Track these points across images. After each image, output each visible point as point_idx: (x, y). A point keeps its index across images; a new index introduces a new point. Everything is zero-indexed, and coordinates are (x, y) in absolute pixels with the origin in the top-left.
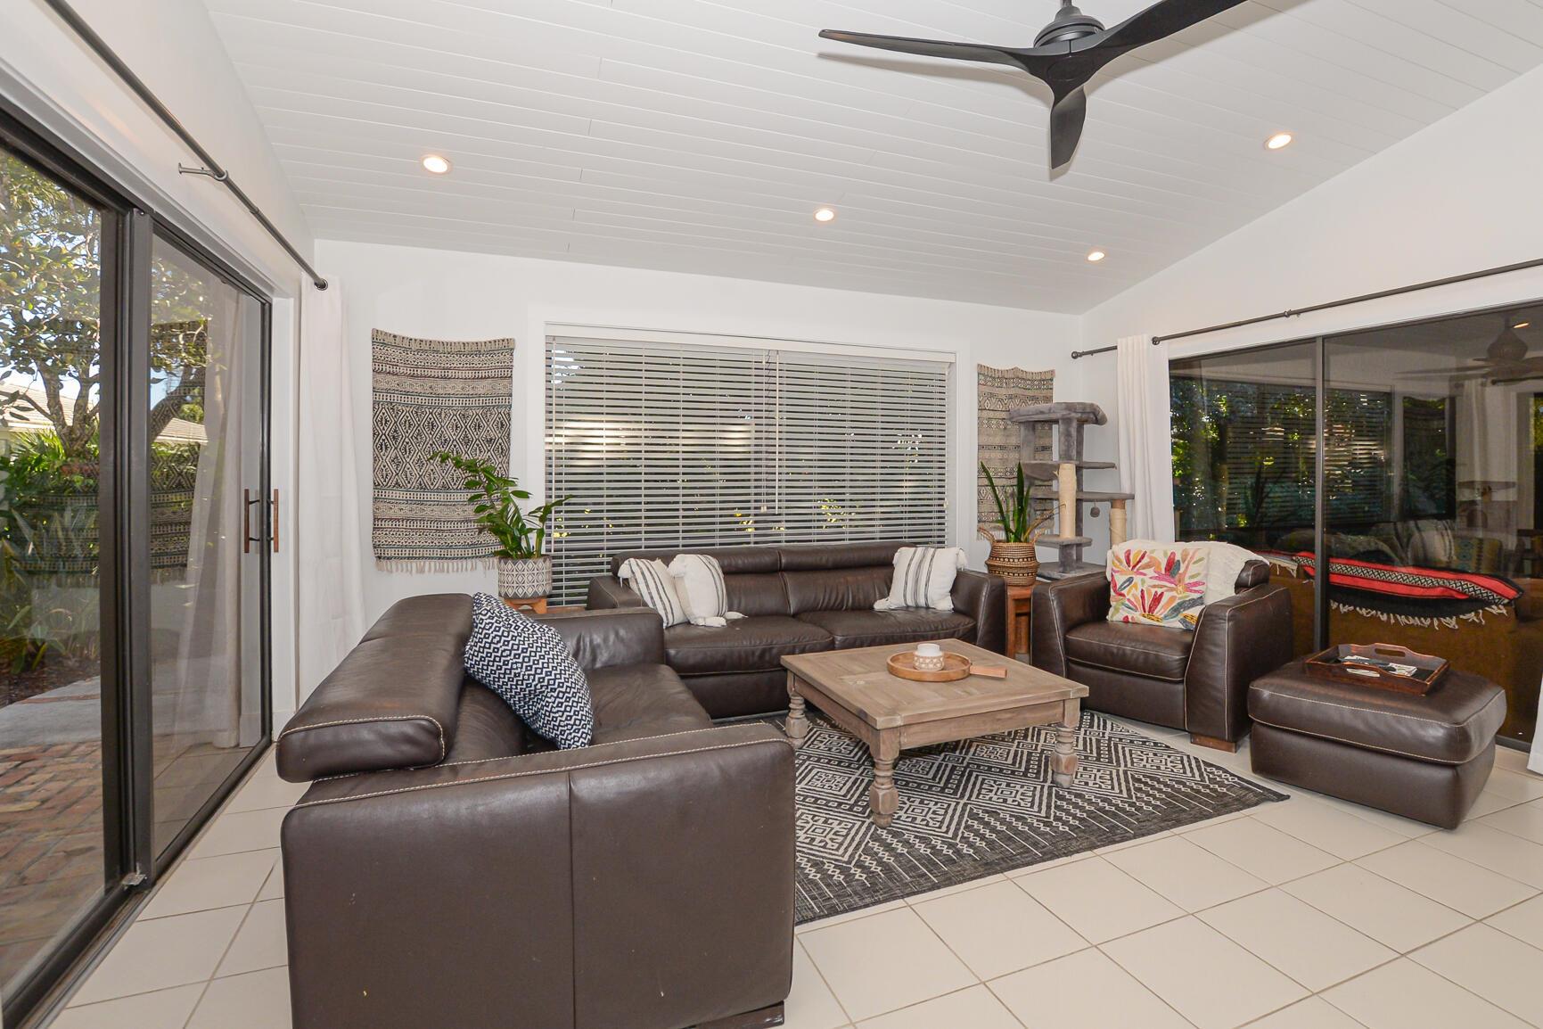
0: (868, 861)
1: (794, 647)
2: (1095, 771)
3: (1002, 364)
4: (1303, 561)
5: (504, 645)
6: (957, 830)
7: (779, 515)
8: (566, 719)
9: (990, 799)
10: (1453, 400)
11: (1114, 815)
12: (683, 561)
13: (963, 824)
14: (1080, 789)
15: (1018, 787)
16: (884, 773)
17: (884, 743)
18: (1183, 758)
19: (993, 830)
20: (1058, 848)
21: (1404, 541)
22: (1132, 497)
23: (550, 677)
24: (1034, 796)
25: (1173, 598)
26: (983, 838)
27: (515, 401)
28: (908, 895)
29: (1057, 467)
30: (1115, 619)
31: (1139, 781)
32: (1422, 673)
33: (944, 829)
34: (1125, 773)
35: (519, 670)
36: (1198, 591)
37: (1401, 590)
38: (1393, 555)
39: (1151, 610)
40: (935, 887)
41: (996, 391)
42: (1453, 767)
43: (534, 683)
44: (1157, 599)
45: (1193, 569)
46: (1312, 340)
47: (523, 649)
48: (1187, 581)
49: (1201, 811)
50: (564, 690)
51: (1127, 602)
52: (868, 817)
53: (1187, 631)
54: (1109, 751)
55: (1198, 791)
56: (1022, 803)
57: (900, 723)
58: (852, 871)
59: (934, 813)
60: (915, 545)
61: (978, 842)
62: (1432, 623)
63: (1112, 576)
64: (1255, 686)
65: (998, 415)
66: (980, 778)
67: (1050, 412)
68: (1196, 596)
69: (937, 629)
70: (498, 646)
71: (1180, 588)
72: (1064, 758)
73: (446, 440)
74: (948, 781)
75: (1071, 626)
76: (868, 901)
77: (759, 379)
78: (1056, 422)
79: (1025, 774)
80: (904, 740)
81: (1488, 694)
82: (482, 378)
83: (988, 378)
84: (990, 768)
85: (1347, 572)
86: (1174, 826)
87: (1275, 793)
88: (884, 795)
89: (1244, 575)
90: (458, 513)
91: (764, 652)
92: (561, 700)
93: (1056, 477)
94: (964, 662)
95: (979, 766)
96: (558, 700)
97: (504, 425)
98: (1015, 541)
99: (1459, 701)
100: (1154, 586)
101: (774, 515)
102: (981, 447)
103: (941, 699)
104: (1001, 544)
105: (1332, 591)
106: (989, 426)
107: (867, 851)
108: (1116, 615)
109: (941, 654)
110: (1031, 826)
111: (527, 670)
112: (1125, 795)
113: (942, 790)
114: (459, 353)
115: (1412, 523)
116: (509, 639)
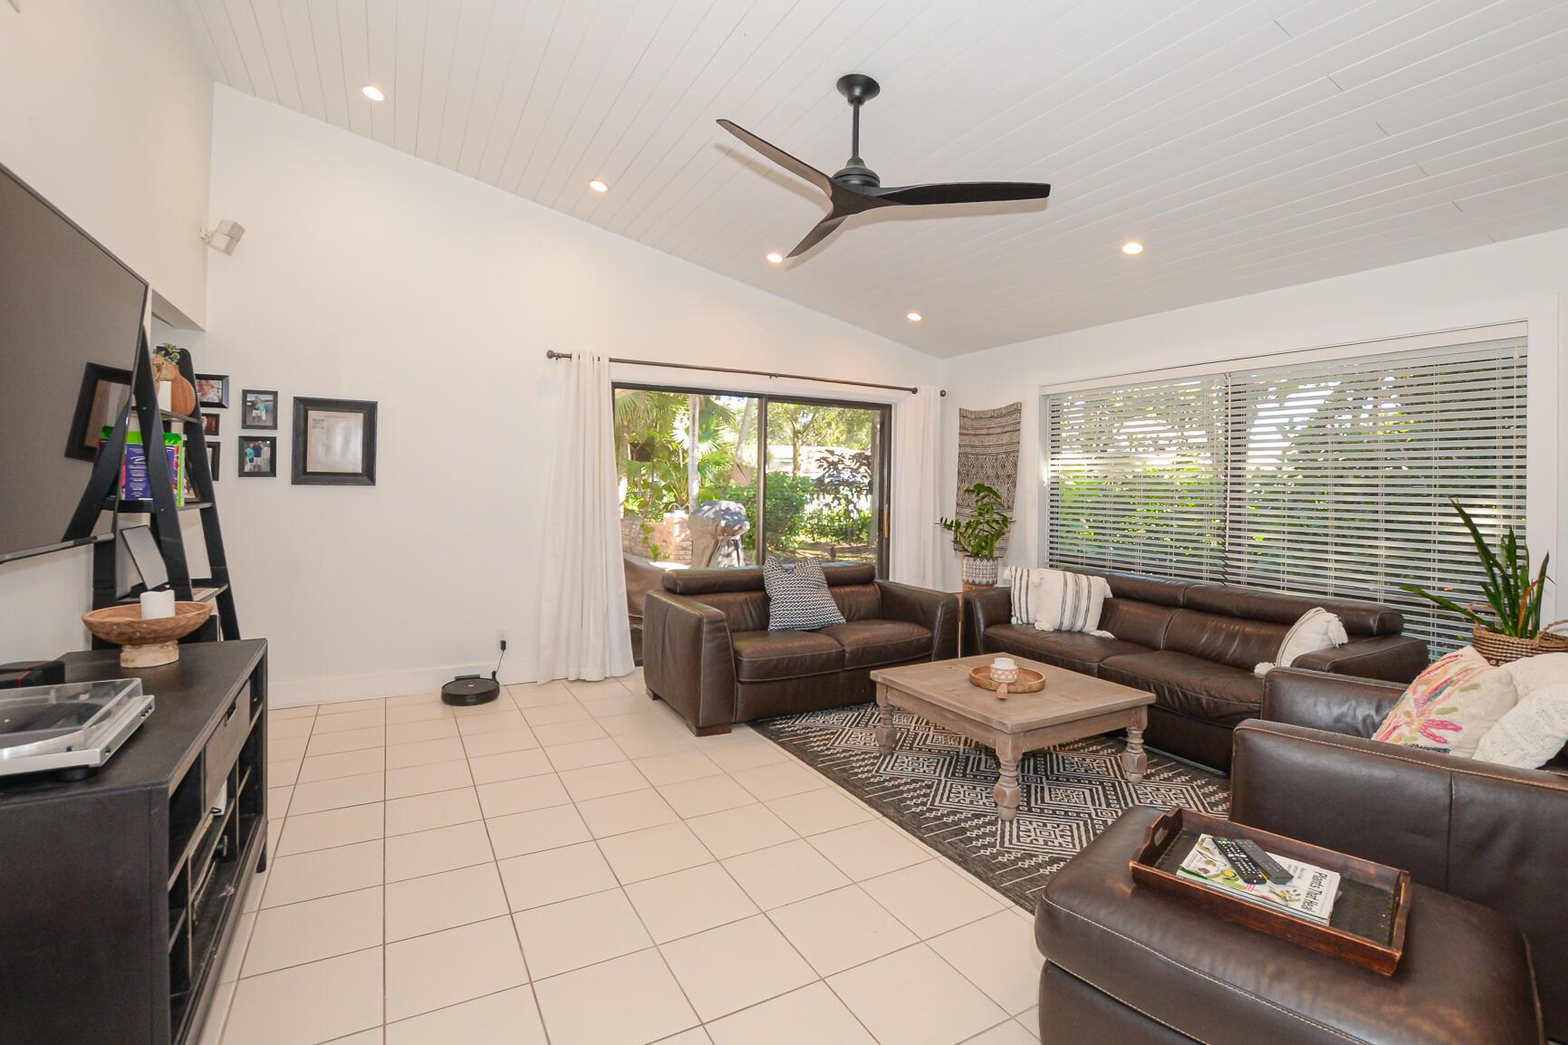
36: (1435, 737)
68: (1425, 742)
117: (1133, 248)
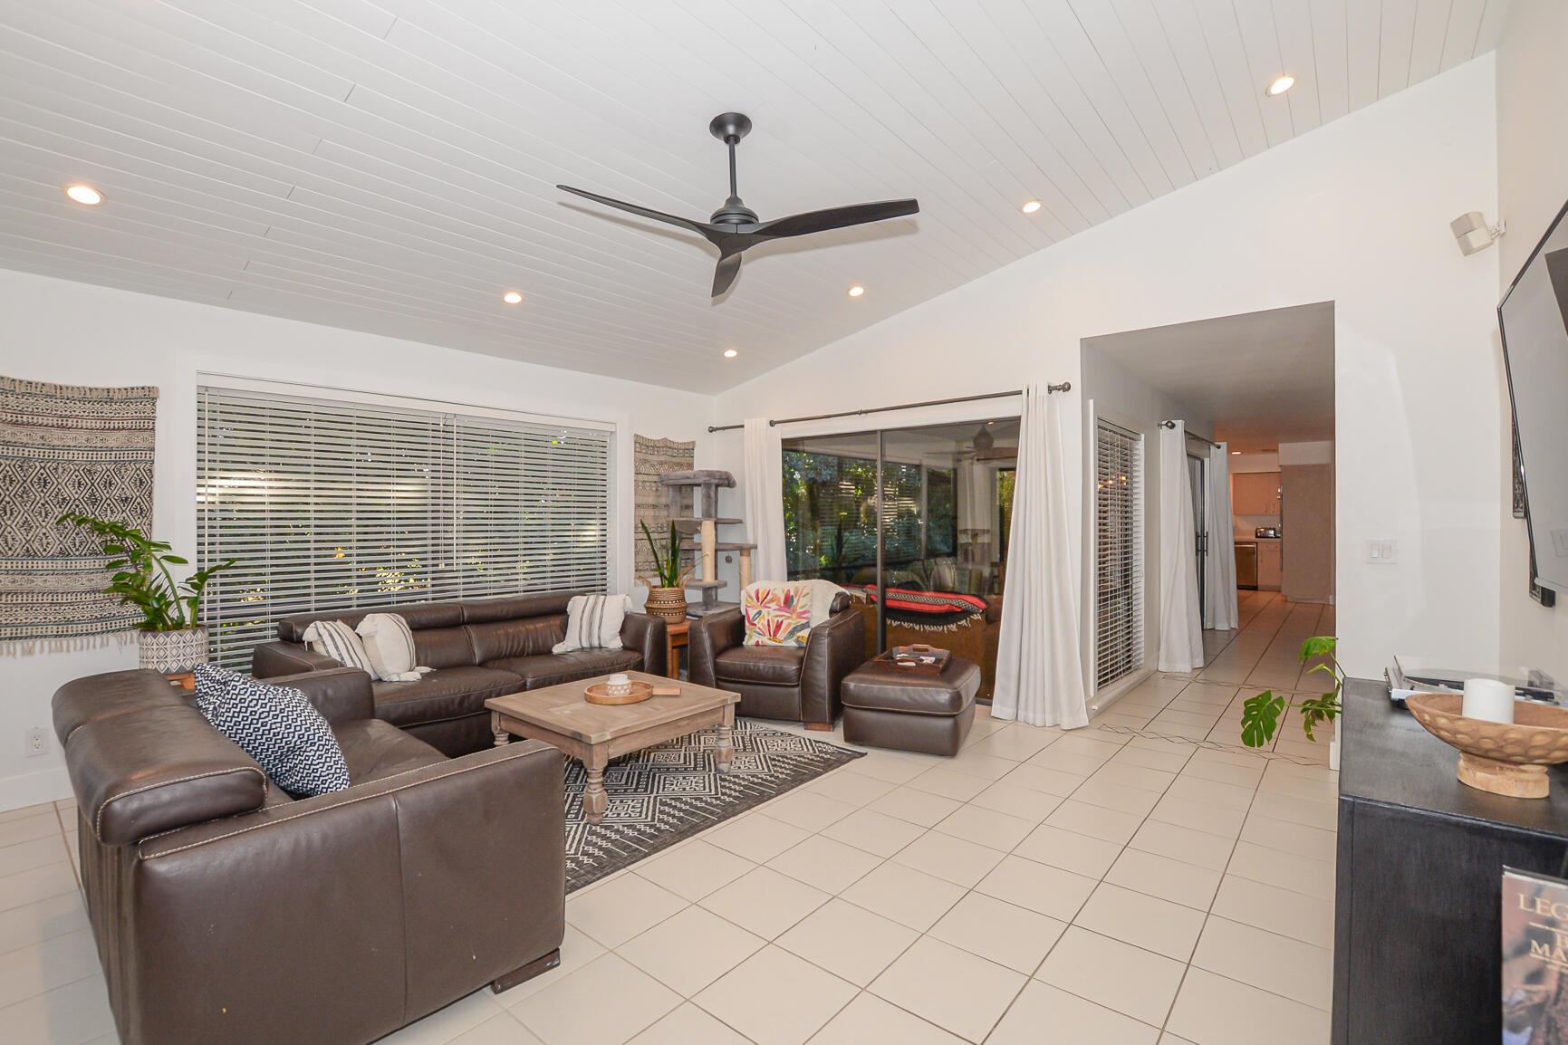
0: (591, 849)
1: (491, 692)
2: (744, 758)
3: (654, 435)
4: (870, 591)
5: (261, 707)
6: (653, 815)
7: (457, 571)
8: (327, 770)
9: (673, 790)
10: (955, 471)
11: (761, 784)
12: (373, 620)
13: (657, 811)
14: (736, 772)
15: (692, 779)
16: (596, 779)
17: (597, 755)
18: (800, 740)
19: (680, 810)
20: (728, 812)
21: (927, 575)
22: (756, 547)
23: (309, 733)
24: (704, 782)
25: (790, 624)
26: (674, 816)
27: (159, 457)
28: (629, 864)
29: (700, 524)
30: (749, 643)
31: (774, 760)
32: (938, 661)
33: (644, 816)
34: (764, 756)
35: (279, 729)
36: (805, 618)
37: (927, 608)
38: (921, 583)
39: (775, 635)
40: (646, 855)
41: (650, 457)
42: (953, 716)
43: (294, 740)
44: (779, 626)
45: (803, 601)
46: (874, 432)
47: (281, 709)
48: (799, 610)
49: (816, 772)
50: (323, 743)
51: (758, 630)
52: (582, 820)
53: (800, 648)
54: (751, 743)
55: (813, 760)
56: (697, 789)
57: (609, 737)
58: (581, 859)
59: (633, 807)
60: (583, 594)
61: (671, 820)
62: (943, 630)
63: (746, 610)
64: (845, 681)
65: (651, 478)
66: (662, 777)
67: (694, 478)
68: (804, 621)
69: (612, 665)
70: (256, 709)
71: (794, 616)
72: (724, 750)
73: (64, 499)
74: (638, 784)
75: (718, 652)
76: (599, 875)
77: (436, 441)
78: (699, 485)
79: (695, 769)
80: (611, 751)
81: (971, 670)
82: (114, 429)
83: (643, 446)
84: (668, 769)
85: (898, 598)
86: (800, 784)
87: (859, 753)
88: (597, 798)
89: (835, 603)
90: (83, 583)
91: (462, 700)
92: (321, 753)
93: (699, 532)
94: (647, 686)
95: (659, 769)
96: (318, 753)
97: (144, 482)
98: (669, 586)
99: (957, 675)
100: (777, 616)
101: (453, 571)
102: (638, 506)
103: (636, 716)
104: (657, 589)
105: (889, 612)
106: (644, 488)
107: (588, 843)
108: (749, 641)
109: (629, 681)
110: (706, 802)
111: (286, 729)
112: (766, 770)
113: (636, 790)
114: (83, 400)
115: (932, 560)
116: (267, 701)
117: (513, 298)
